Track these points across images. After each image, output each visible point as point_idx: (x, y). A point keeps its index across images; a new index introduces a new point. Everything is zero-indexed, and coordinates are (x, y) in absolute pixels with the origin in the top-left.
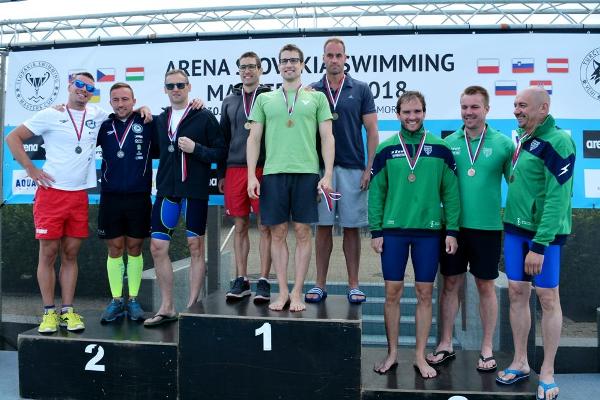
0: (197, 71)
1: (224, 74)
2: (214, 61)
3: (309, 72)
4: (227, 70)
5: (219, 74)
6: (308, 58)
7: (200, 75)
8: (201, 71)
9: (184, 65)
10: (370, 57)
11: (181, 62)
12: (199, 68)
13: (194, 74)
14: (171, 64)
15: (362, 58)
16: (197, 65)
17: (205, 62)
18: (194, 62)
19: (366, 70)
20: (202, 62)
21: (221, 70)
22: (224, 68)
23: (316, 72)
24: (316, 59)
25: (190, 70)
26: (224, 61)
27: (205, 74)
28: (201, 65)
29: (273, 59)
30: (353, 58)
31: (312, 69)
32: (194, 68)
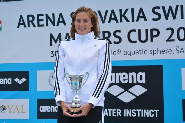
0: (41, 23)
1: (61, 24)
2: (53, 15)
3: (128, 21)
4: (63, 22)
5: (58, 25)
6: (127, 10)
7: (43, 25)
8: (44, 23)
9: (31, 18)
10: (177, 7)
11: (28, 16)
12: (42, 20)
13: (39, 25)
14: (21, 17)
15: (170, 8)
16: (41, 18)
17: (47, 15)
18: (38, 16)
19: (174, 17)
20: (45, 15)
21: (59, 22)
22: (61, 20)
23: (133, 20)
24: (133, 10)
25: (35, 22)
26: (61, 15)
27: (47, 25)
28: (44, 18)
29: (99, 12)
30: (163, 8)
31: (130, 18)
32: (39, 20)
